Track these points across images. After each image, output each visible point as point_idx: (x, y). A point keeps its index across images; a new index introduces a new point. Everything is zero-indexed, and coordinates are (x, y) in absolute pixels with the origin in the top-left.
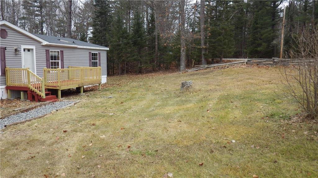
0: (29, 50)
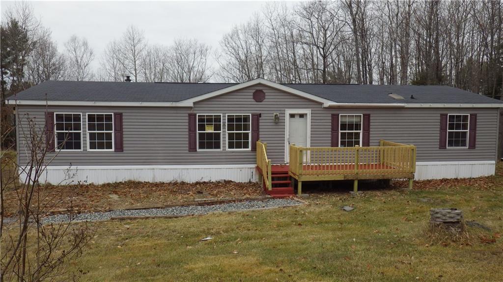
0: (302, 116)
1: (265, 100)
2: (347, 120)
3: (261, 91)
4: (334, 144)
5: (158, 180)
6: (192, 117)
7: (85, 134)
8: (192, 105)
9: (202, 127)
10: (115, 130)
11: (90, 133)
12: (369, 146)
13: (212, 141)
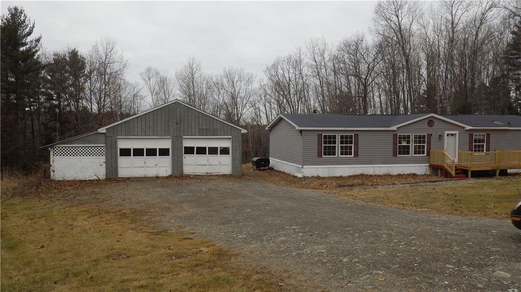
0: (452, 135)
1: (434, 126)
2: (478, 137)
3: (432, 120)
4: (471, 149)
5: (377, 173)
6: (395, 136)
7: (338, 146)
8: (396, 129)
9: (400, 142)
10: (354, 144)
11: (341, 146)
12: (489, 151)
13: (405, 150)
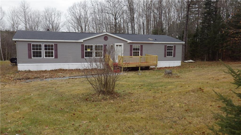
0: (120, 46)
1: (108, 40)
2: (135, 47)
3: (107, 37)
4: (131, 55)
5: (71, 68)
6: (82, 46)
7: (43, 51)
8: (83, 41)
9: (86, 49)
10: (55, 50)
11: (45, 51)
12: (142, 56)
13: (90, 54)
